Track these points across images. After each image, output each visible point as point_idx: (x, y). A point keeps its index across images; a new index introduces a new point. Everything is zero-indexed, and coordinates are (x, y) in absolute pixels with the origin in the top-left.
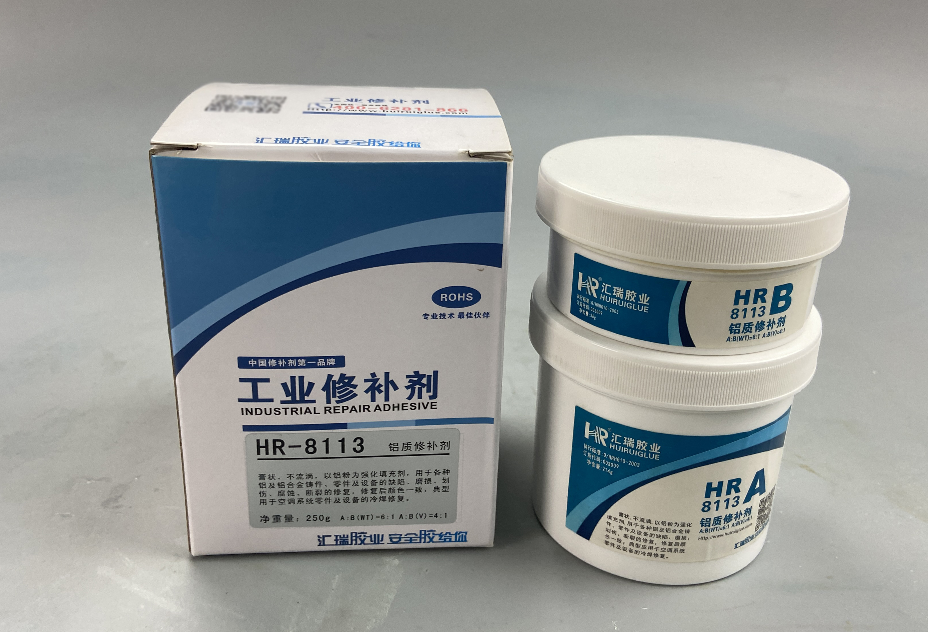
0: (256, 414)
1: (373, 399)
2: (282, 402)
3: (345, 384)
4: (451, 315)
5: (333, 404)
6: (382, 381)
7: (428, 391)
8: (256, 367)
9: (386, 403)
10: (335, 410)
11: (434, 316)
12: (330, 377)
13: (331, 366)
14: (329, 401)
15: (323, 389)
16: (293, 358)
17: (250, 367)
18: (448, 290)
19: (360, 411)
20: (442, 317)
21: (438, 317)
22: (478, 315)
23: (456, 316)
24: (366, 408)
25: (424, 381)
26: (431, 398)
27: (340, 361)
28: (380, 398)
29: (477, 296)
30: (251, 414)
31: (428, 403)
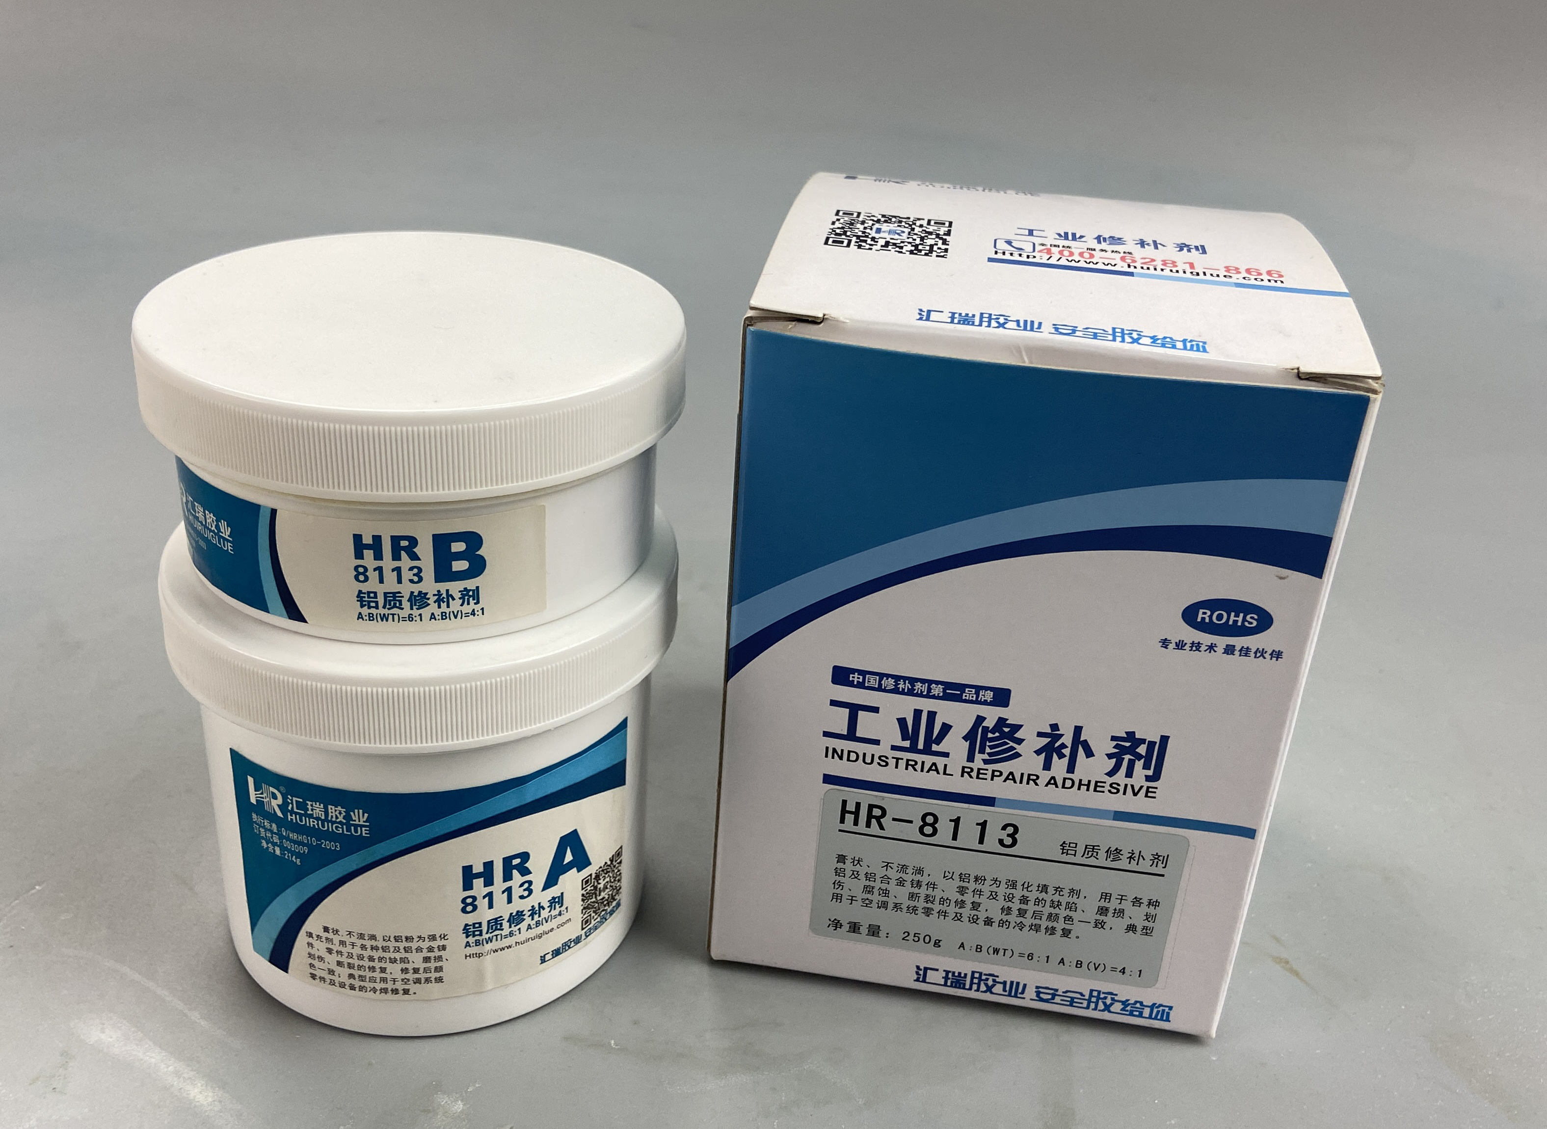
0: (848, 760)
1: (1047, 766)
2: (894, 748)
3: (1003, 735)
4: (1211, 648)
5: (978, 763)
6: (1067, 740)
7: (1146, 767)
8: (861, 685)
9: (1070, 776)
10: (979, 773)
11: (1180, 645)
12: (980, 719)
13: (985, 703)
14: (971, 758)
15: (965, 738)
16: (923, 681)
17: (851, 684)
18: (1212, 605)
19: (1021, 782)
20: (1194, 648)
21: (1187, 647)
22: (1260, 653)
23: (1220, 649)
24: (1033, 779)
25: (1142, 750)
26: (1148, 778)
27: (1002, 697)
28: (1059, 766)
29: (1265, 621)
30: (841, 758)
31: (1141, 787)
